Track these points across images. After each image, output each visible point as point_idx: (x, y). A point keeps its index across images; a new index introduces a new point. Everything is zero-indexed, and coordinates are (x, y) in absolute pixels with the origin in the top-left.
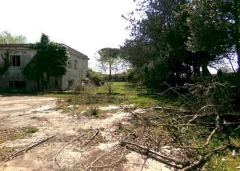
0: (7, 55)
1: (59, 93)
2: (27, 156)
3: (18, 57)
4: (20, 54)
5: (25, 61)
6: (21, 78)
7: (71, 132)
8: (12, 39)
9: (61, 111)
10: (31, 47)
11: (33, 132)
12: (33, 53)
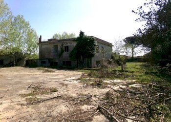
0: (62, 46)
1: (87, 70)
2: (41, 105)
3: (68, 46)
4: (69, 45)
5: (71, 49)
6: (69, 59)
7: (74, 95)
8: (68, 36)
9: (79, 81)
10: (75, 40)
11: (54, 91)
12: (75, 44)
